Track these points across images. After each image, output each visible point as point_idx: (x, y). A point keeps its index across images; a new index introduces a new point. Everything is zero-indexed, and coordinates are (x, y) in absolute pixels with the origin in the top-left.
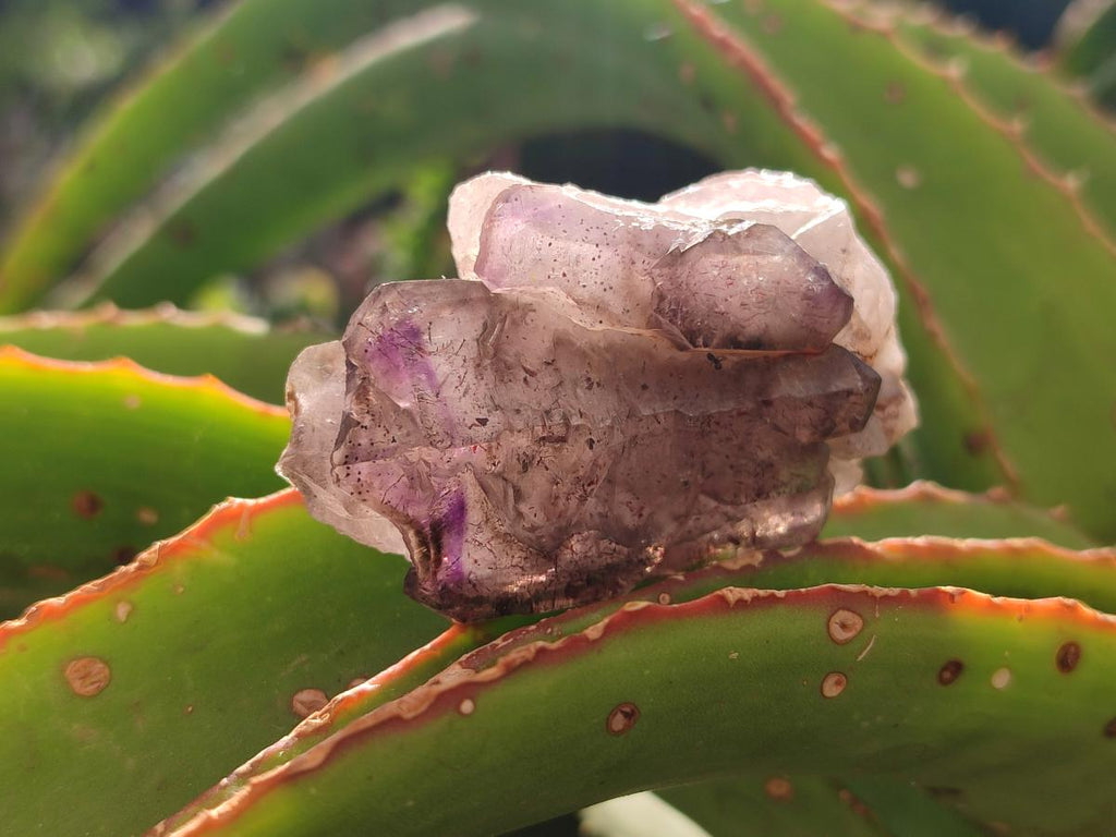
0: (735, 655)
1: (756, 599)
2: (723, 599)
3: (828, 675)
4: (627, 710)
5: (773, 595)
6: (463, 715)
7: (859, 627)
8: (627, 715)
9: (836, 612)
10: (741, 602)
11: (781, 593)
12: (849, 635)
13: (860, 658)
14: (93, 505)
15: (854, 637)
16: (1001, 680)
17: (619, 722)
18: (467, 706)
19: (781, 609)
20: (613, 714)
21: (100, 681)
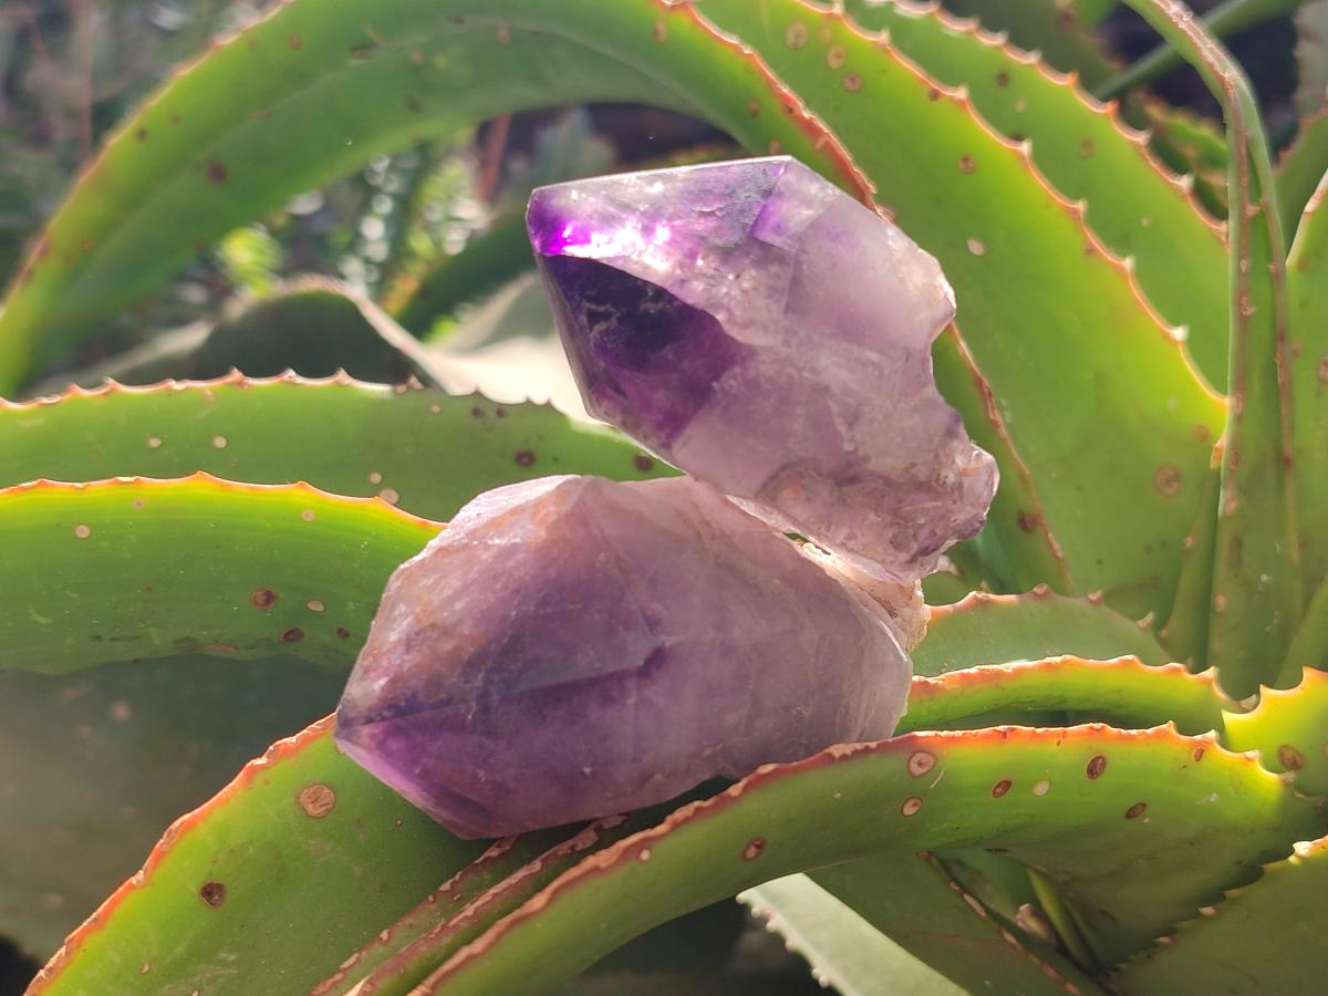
0: (838, 795)
1: (856, 753)
2: (830, 756)
3: (907, 800)
4: (758, 843)
5: (867, 748)
6: (642, 862)
7: (932, 764)
8: (758, 847)
9: (914, 755)
10: (844, 757)
11: (873, 745)
12: (925, 770)
13: (933, 786)
14: (270, 597)
15: (929, 771)
16: (1041, 789)
17: (752, 852)
18: (645, 855)
19: (873, 757)
20: (748, 847)
21: (327, 804)
